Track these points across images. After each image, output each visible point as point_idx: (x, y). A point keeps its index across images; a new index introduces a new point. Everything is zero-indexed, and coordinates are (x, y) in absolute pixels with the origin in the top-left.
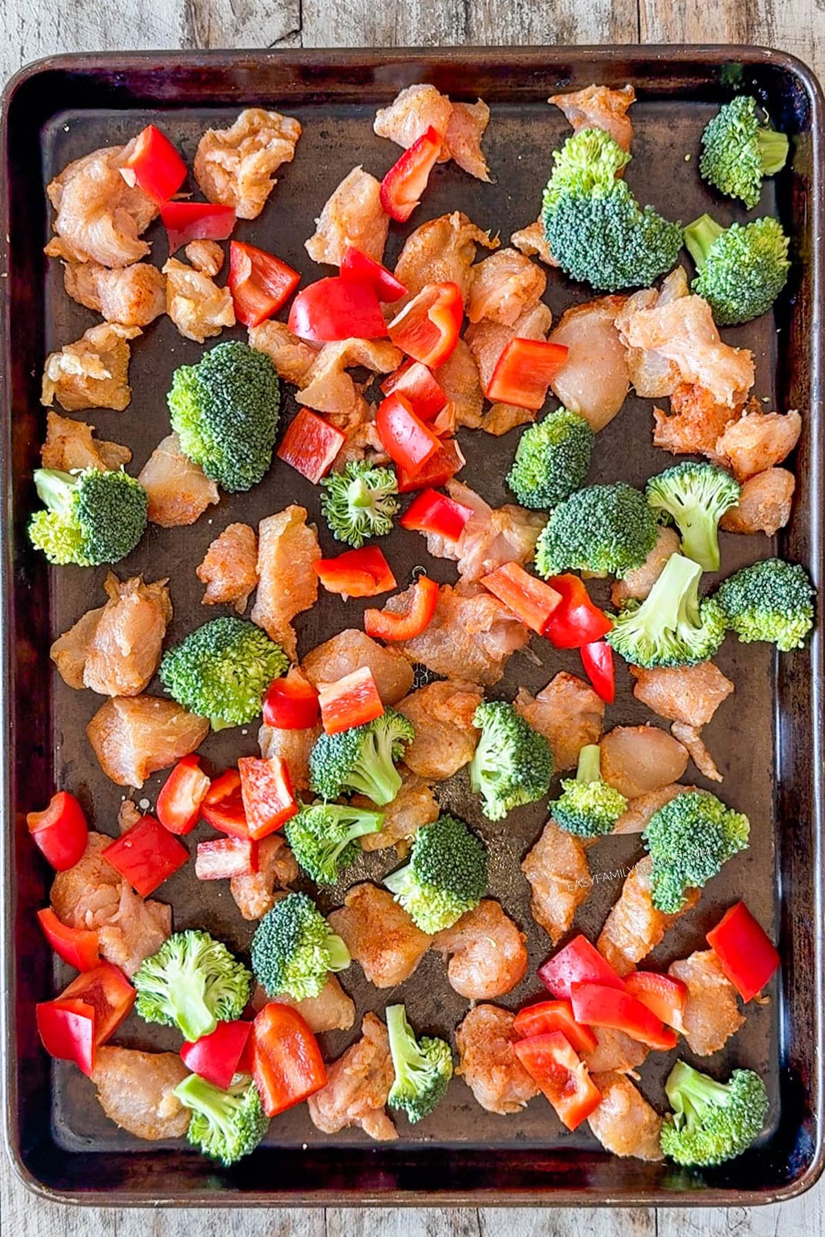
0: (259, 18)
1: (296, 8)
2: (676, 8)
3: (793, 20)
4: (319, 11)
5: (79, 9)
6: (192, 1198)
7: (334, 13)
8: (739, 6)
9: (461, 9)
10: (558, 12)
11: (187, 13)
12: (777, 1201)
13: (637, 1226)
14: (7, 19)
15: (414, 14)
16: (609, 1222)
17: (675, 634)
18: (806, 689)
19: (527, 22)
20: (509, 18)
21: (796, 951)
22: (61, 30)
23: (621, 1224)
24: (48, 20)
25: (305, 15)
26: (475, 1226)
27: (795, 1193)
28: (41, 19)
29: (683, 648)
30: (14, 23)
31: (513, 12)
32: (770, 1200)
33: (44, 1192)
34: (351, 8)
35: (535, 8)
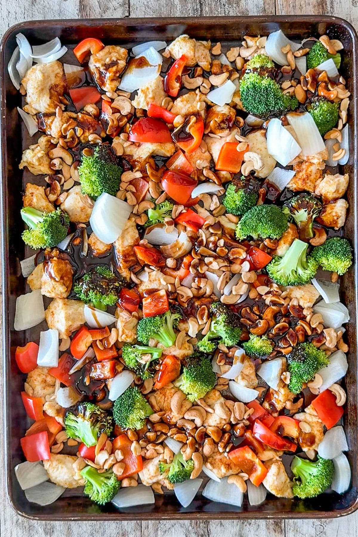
0: (111, 11)
1: (127, 6)
2: (291, 6)
3: (342, 11)
4: (137, 8)
5: (33, 7)
6: (88, 517)
7: (144, 8)
8: (319, 5)
9: (198, 7)
10: (240, 8)
11: (80, 9)
12: (342, 516)
13: (276, 534)
14: (2, 11)
15: (178, 9)
16: (265, 532)
17: (296, 272)
18: (353, 294)
19: (227, 12)
20: (219, 10)
21: (349, 407)
22: (26, 16)
23: (269, 533)
24: (20, 12)
25: (131, 9)
26: (206, 534)
27: (350, 512)
28: (17, 11)
29: (299, 277)
30: (5, 13)
31: (221, 8)
32: (339, 515)
33: (24, 515)
34: (151, 6)
35: (230, 6)
